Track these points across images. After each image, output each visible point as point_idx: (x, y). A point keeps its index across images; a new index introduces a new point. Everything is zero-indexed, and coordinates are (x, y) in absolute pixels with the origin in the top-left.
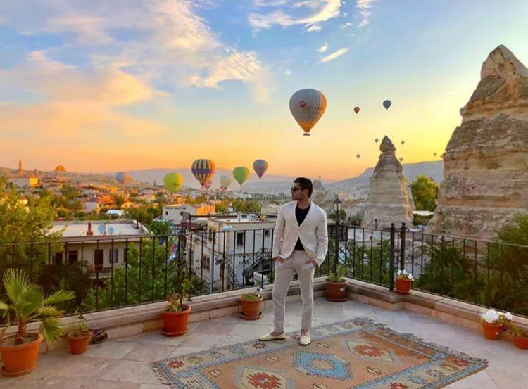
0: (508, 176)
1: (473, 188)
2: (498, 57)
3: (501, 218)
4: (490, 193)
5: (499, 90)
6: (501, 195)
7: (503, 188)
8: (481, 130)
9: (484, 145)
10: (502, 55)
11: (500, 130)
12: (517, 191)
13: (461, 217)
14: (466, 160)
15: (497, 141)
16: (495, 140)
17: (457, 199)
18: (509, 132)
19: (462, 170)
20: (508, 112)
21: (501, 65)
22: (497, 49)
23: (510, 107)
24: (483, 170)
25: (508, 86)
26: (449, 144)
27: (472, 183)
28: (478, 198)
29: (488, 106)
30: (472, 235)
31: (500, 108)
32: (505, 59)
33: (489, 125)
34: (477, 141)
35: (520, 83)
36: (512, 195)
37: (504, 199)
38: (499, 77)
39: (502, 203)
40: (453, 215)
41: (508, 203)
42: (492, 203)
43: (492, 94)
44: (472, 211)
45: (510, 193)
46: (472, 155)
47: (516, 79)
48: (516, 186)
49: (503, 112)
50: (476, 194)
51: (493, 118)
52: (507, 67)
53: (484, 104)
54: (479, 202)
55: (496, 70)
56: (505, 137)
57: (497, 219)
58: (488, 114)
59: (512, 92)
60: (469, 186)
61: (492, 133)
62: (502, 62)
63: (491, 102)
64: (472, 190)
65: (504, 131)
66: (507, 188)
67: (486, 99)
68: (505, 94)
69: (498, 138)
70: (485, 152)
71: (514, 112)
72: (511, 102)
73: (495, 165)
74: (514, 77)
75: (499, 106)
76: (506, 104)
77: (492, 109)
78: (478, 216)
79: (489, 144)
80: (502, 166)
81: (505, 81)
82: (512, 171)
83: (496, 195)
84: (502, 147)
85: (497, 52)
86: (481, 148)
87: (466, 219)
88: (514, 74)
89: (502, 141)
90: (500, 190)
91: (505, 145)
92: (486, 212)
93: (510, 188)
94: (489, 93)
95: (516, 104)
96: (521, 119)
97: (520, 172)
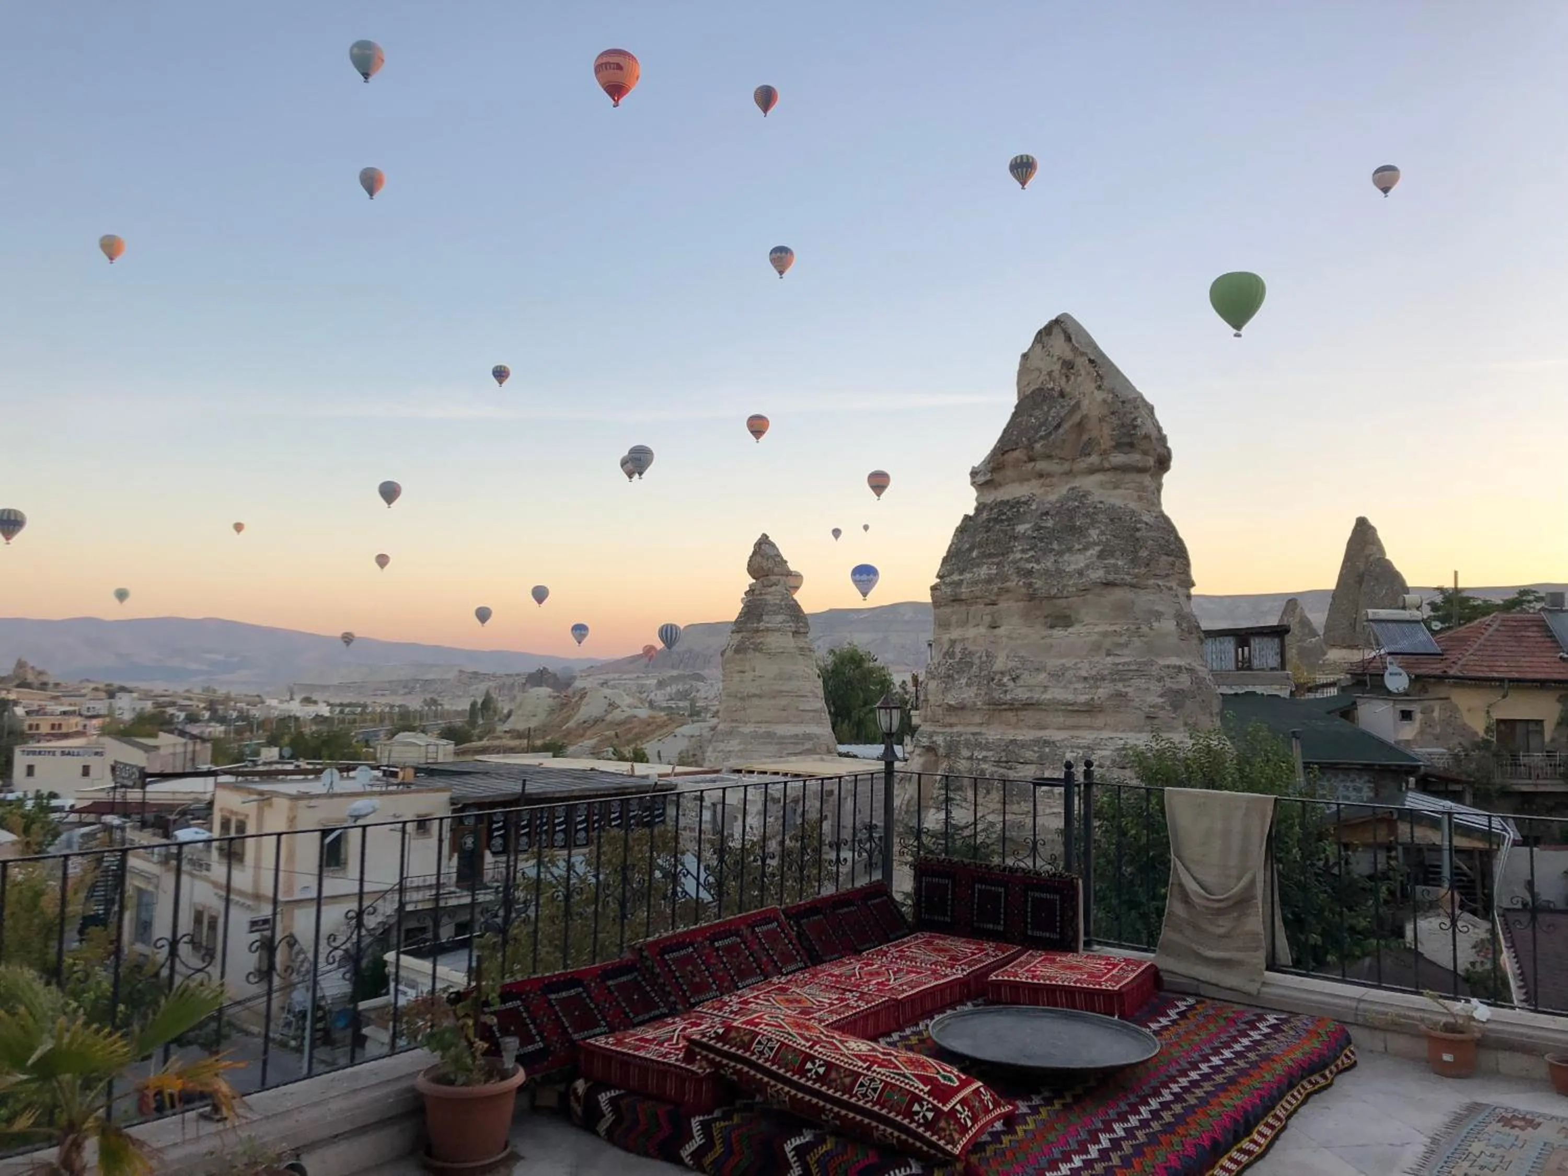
0: (1096, 648)
1: (1014, 680)
2: (1058, 344)
4: (1057, 693)
5: (1066, 426)
6: (1083, 698)
7: (1085, 679)
8: (1027, 526)
9: (1036, 567)
10: (1069, 339)
11: (1073, 530)
12: (1120, 686)
13: (985, 759)
14: (994, 604)
15: (1067, 557)
16: (1060, 553)
17: (974, 709)
18: (1094, 534)
19: (982, 630)
20: (1088, 483)
21: (1068, 365)
22: (1057, 322)
23: (1092, 471)
24: (1035, 633)
25: (1085, 417)
26: (945, 561)
27: (1011, 664)
28: (1028, 705)
29: (1041, 465)
31: (1069, 473)
32: (1075, 349)
33: (1047, 513)
34: (1018, 556)
35: (1113, 413)
36: (1111, 697)
37: (1090, 709)
38: (1062, 395)
39: (1086, 720)
40: (965, 753)
41: (1100, 720)
42: (1060, 719)
43: (1050, 433)
44: (1013, 742)
45: (1103, 692)
46: (1008, 591)
47: (1104, 401)
48: (1119, 675)
49: (1076, 483)
50: (1022, 694)
51: (1053, 498)
52: (1083, 372)
53: (1031, 459)
54: (1029, 716)
55: (1056, 374)
56: (1086, 548)
58: (1043, 485)
59: (1095, 433)
60: (1002, 673)
61: (1055, 535)
62: (1069, 355)
63: (1049, 457)
64: (1011, 685)
65: (1080, 532)
66: (1096, 680)
67: (1038, 446)
68: (1080, 435)
69: (1069, 550)
70: (1038, 583)
71: (1102, 485)
72: (1094, 459)
73: (1064, 620)
74: (1099, 396)
75: (1066, 466)
76: (1083, 464)
77: (1050, 475)
78: (1029, 755)
79: (1048, 563)
80: (1080, 621)
81: (1078, 405)
82: (1105, 634)
83: (1070, 697)
84: (1081, 573)
85: (1056, 330)
86: (1030, 572)
87: (998, 762)
88: (1099, 388)
89: (1080, 557)
90: (1080, 686)
91: (1087, 566)
92: (1047, 743)
93: (1103, 679)
94: (1043, 433)
95: (1107, 465)
96: (1119, 503)
97: (1123, 640)
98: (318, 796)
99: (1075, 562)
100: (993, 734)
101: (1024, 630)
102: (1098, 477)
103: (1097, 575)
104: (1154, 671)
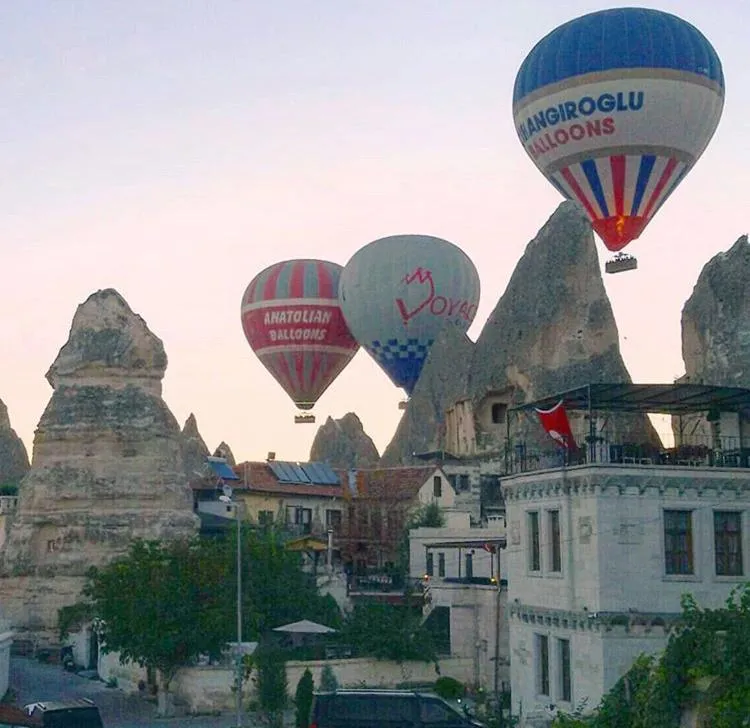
99: (140, 423)
101: (111, 457)
102: (143, 380)
103: (154, 430)
104: (178, 480)
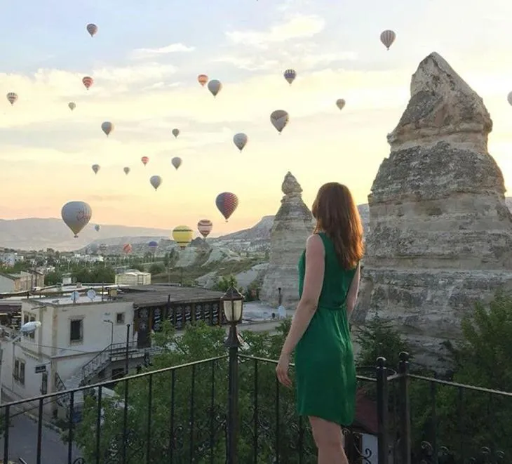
0: (454, 225)
1: (411, 243)
2: (431, 68)
3: (450, 284)
4: (434, 249)
5: (436, 110)
6: (447, 252)
7: (449, 242)
8: (415, 163)
9: (421, 184)
10: (436, 65)
11: (440, 163)
12: (467, 245)
13: (396, 284)
14: (400, 203)
15: (437, 178)
16: (434, 176)
17: (391, 258)
18: (451, 165)
19: (394, 217)
20: (448, 139)
21: (436, 78)
22: (430, 56)
23: (450, 133)
24: (422, 218)
25: (446, 105)
26: (375, 182)
27: (409, 235)
28: (418, 256)
29: (423, 131)
30: (412, 309)
31: (439, 135)
32: (439, 70)
33: (427, 156)
34: (412, 178)
35: (461, 102)
36: (461, 252)
37: (452, 257)
38: (433, 94)
39: (449, 263)
40: (387, 281)
41: (457, 263)
42: (435, 263)
43: (427, 114)
44: (411, 275)
45: (459, 248)
46: (407, 196)
47: (456, 96)
48: (467, 239)
49: (442, 139)
50: (416, 251)
51: (430, 147)
52: (444, 81)
53: (418, 128)
54: (420, 261)
55: (430, 83)
56: (447, 173)
57: (444, 286)
58: (424, 141)
59: (451, 113)
60: (405, 239)
61: (430, 166)
62: (436, 73)
63: (426, 126)
64: (409, 245)
65: (445, 165)
66: (454, 243)
67: (421, 121)
68: (443, 114)
69: (439, 175)
70: (423, 192)
71: (455, 140)
72: (451, 126)
73: (437, 211)
74: (453, 93)
75: (436, 131)
76: (445, 130)
77: (428, 136)
78: (419, 282)
79: (428, 182)
80: (445, 211)
81: (442, 98)
82: (458, 218)
83: (441, 252)
84: (445, 186)
85: (430, 61)
86: (418, 186)
87: (403, 287)
88: (453, 89)
89: (444, 178)
90: (445, 246)
91: (449, 183)
92: (429, 275)
93: (458, 242)
94: (423, 114)
95: (457, 129)
96: (465, 149)
97: (468, 221)
98: (68, 305)
99: (441, 180)
100: (400, 271)
101: (416, 217)
102: (453, 136)
103: (454, 187)
104: (486, 237)
